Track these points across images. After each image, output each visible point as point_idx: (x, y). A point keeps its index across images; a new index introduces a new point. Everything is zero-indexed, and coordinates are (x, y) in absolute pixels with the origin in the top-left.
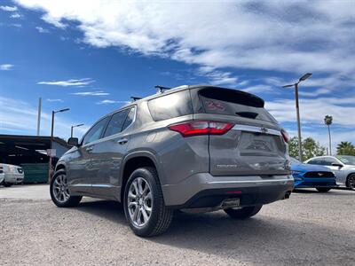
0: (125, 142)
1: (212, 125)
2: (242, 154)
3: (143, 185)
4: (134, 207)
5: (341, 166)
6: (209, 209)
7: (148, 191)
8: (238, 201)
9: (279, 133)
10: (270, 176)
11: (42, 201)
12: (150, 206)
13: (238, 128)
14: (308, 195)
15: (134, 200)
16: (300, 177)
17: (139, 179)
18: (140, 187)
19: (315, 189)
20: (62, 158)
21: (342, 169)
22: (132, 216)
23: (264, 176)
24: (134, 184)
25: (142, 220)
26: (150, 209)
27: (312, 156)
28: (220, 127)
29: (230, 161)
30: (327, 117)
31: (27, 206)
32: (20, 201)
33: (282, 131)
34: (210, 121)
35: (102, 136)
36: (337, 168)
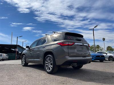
0: (44, 47)
1: (69, 43)
2: (77, 51)
3: (50, 59)
4: (47, 66)
5: (107, 54)
6: (68, 66)
7: (51, 61)
8: (76, 64)
9: (87, 45)
10: (85, 57)
11: (17, 65)
12: (52, 65)
13: (76, 44)
14: (97, 63)
15: (47, 64)
16: (94, 57)
17: (49, 58)
18: (49, 60)
19: (99, 61)
20: (23, 52)
21: (107, 55)
22: (46, 68)
23: (83, 57)
24: (47, 59)
25: (50, 69)
26: (52, 66)
27: (99, 50)
28: (71, 44)
29: (74, 53)
30: (103, 38)
31: (13, 66)
32: (10, 65)
33: (88, 44)
34: (68, 42)
35: (37, 45)
36: (106, 54)
